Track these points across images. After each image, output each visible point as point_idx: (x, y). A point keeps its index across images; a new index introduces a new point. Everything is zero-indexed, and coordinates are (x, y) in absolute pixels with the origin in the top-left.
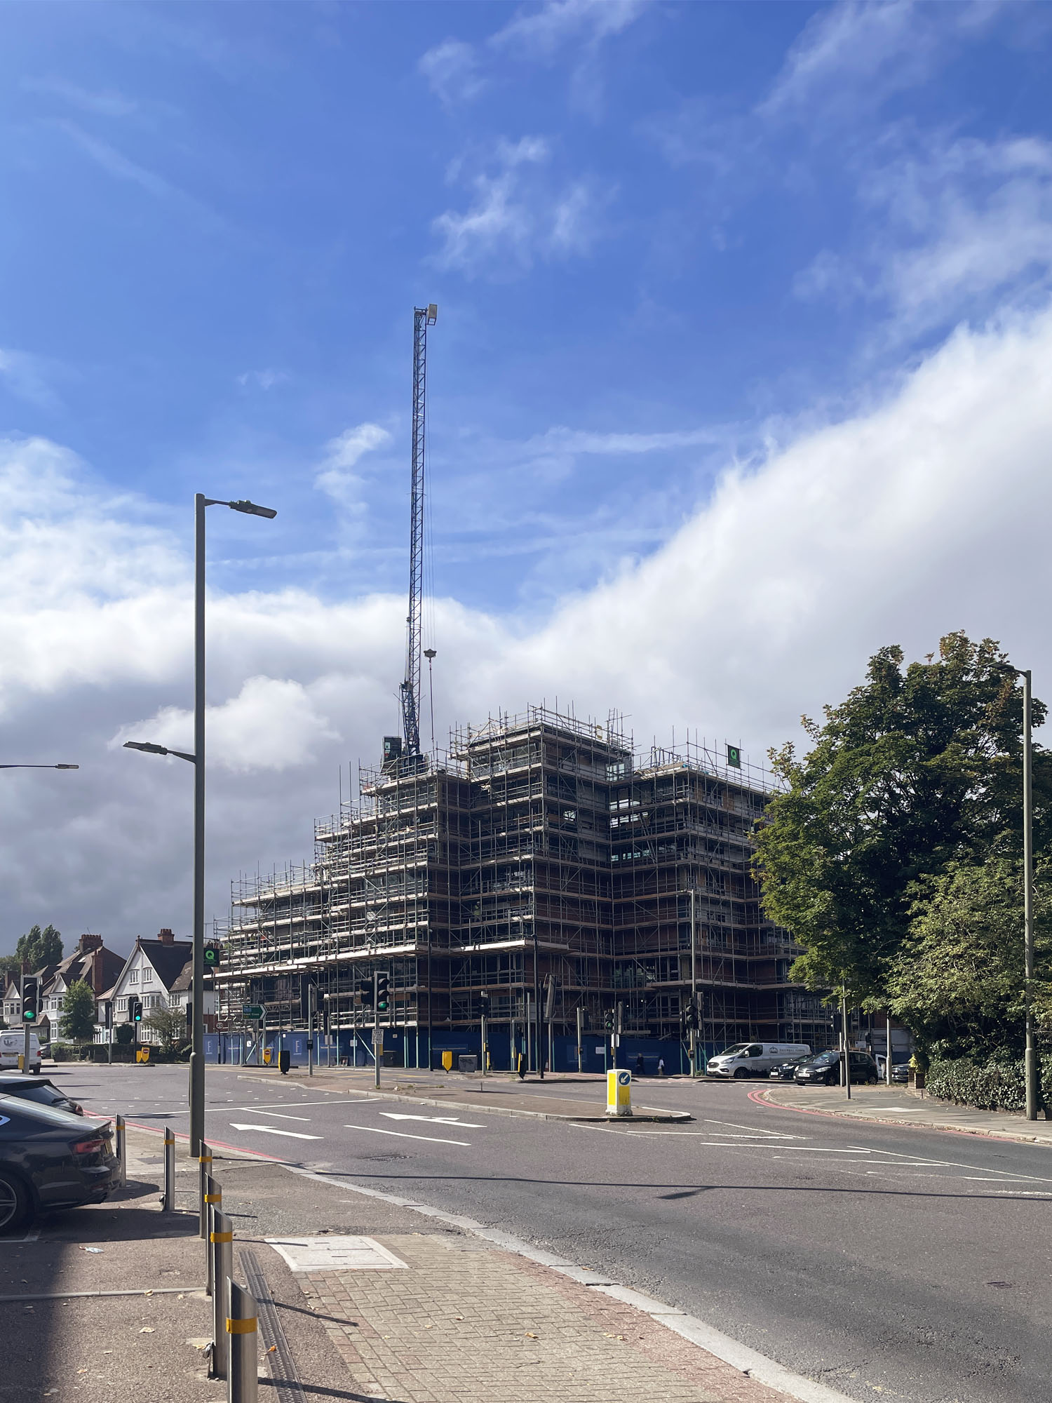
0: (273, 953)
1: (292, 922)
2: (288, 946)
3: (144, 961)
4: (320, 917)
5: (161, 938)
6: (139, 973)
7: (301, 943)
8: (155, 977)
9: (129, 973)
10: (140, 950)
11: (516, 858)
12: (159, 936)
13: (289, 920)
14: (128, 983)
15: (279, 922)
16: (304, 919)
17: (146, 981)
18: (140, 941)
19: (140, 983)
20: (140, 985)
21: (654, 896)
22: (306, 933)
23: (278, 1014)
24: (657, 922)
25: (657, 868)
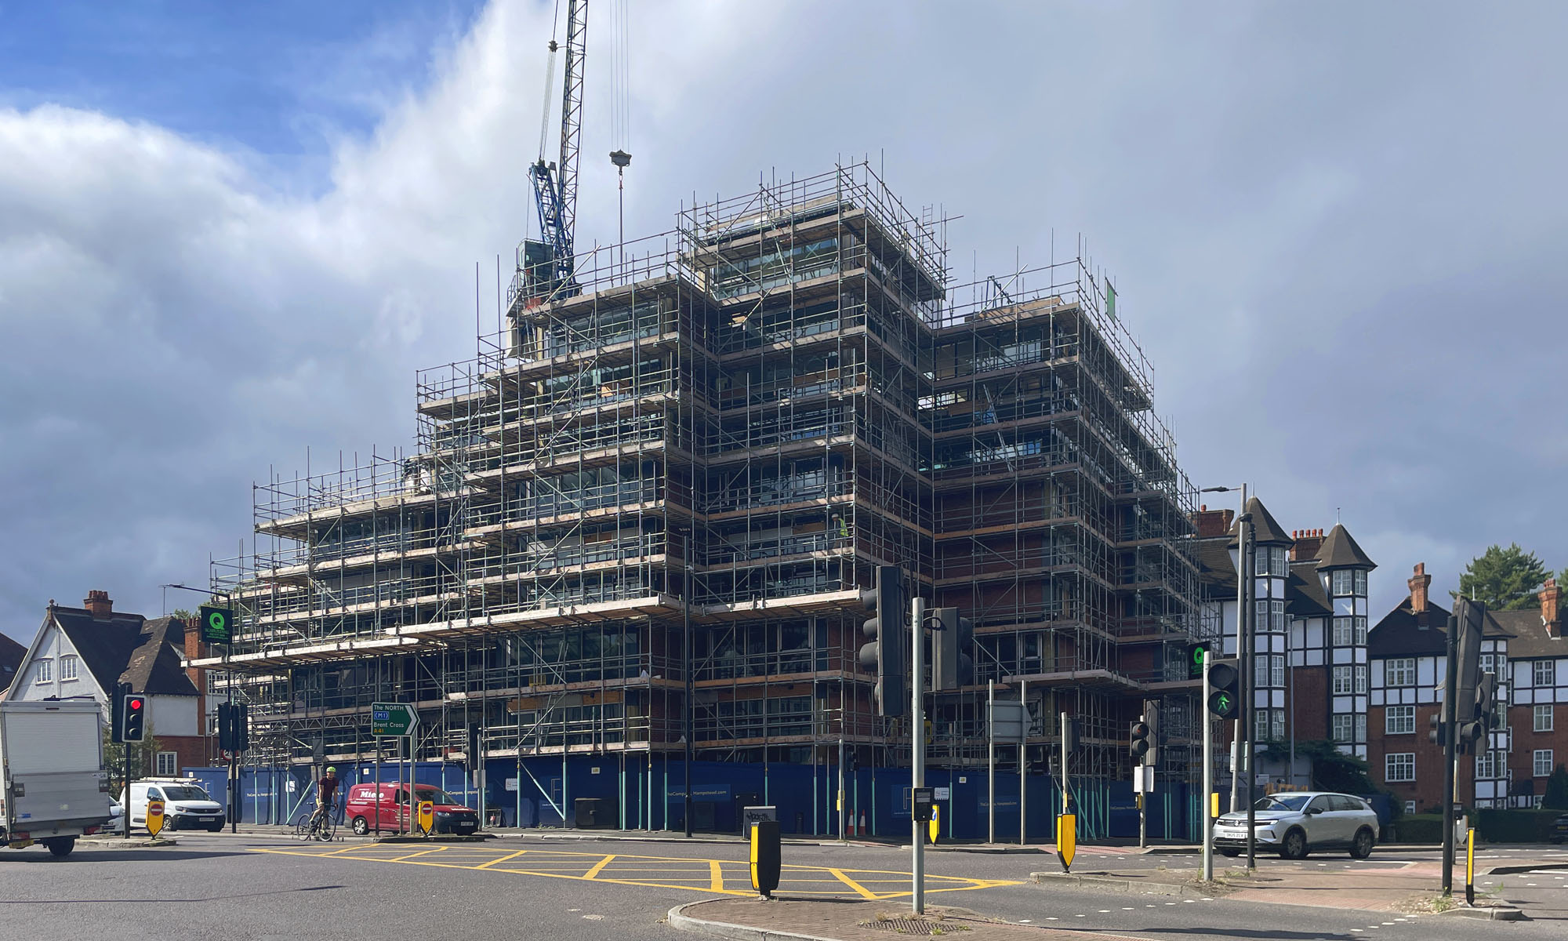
0: (339, 619)
1: (377, 561)
2: (372, 606)
3: (62, 644)
4: (433, 551)
5: (90, 607)
6: (54, 665)
7: (395, 600)
8: (83, 671)
9: (35, 665)
10: (54, 625)
11: (820, 443)
12: (87, 602)
13: (371, 558)
14: (33, 682)
15: (351, 562)
16: (400, 556)
17: (67, 679)
18: (55, 610)
19: (56, 682)
20: (56, 685)
21: (1009, 527)
22: (405, 583)
23: (354, 731)
24: (1014, 573)
25: (1016, 478)
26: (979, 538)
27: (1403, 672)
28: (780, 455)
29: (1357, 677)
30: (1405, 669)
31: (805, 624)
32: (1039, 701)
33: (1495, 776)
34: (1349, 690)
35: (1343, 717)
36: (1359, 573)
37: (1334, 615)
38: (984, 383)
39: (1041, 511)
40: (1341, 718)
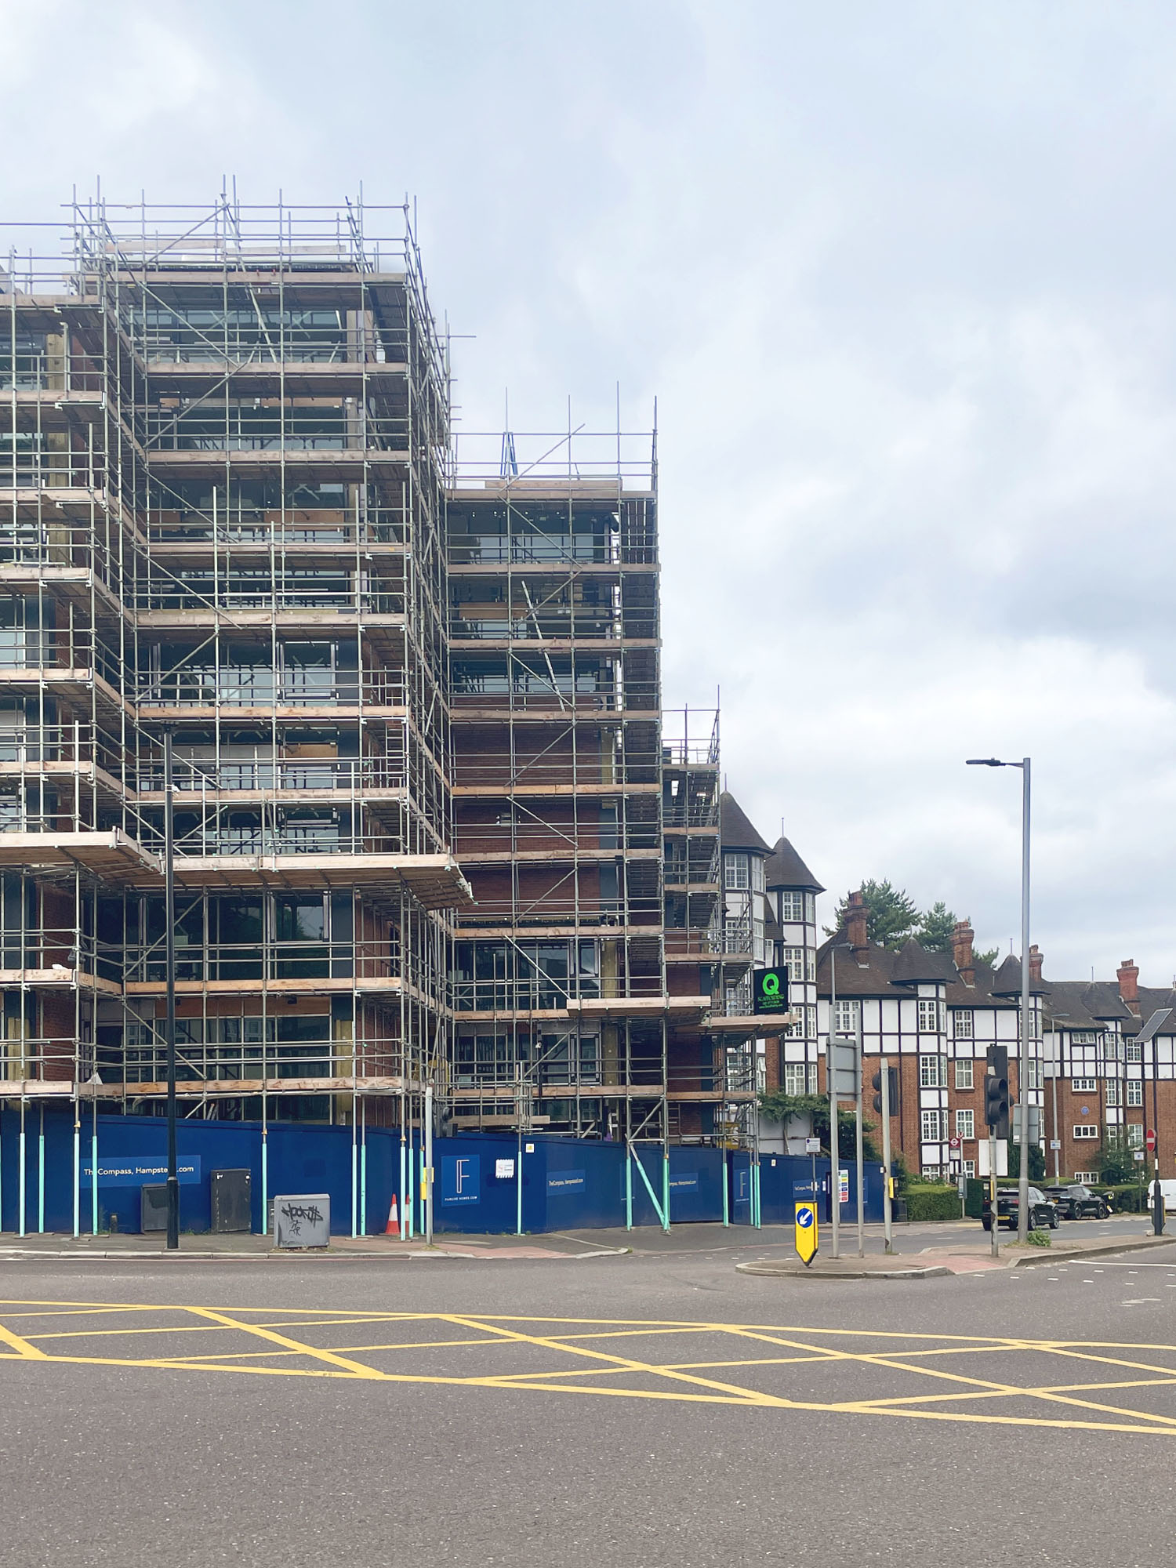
24: (571, 854)
25: (574, 721)
26: (520, 799)
27: (848, 1015)
28: (274, 626)
29: (809, 1020)
30: (851, 1013)
31: (257, 902)
32: (597, 1036)
33: (941, 1139)
34: (801, 1035)
35: (796, 1066)
36: (809, 897)
37: (785, 943)
38: (524, 579)
39: (599, 772)
40: (793, 1067)
